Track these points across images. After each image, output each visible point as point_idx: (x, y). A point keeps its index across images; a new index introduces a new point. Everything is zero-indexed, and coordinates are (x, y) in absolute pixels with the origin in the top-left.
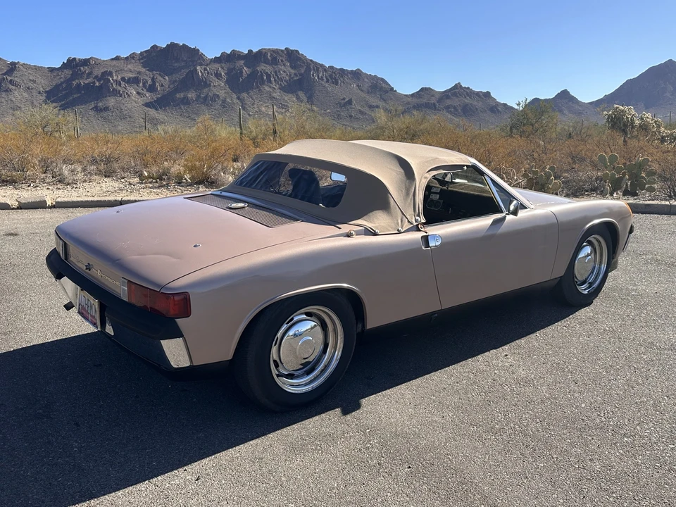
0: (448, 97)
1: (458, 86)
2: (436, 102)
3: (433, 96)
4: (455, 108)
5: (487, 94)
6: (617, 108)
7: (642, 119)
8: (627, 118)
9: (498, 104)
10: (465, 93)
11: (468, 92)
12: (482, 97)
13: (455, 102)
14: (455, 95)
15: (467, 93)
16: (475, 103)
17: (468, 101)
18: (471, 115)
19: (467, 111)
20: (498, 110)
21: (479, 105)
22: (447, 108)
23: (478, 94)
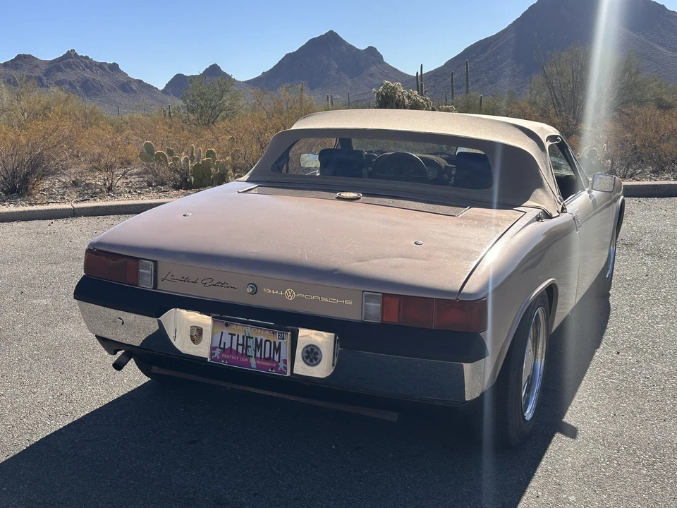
0: (59, 69)
1: (70, 55)
2: (41, 75)
3: (37, 66)
4: (70, 84)
5: (114, 67)
6: (387, 84)
7: (409, 97)
8: (399, 96)
9: (130, 80)
10: (83, 64)
11: (87, 63)
12: (108, 70)
13: (71, 76)
14: (69, 65)
15: (86, 65)
16: (99, 78)
17: (88, 74)
18: (95, 94)
19: (88, 89)
20: (131, 88)
21: (105, 81)
22: (60, 83)
23: (101, 66)
